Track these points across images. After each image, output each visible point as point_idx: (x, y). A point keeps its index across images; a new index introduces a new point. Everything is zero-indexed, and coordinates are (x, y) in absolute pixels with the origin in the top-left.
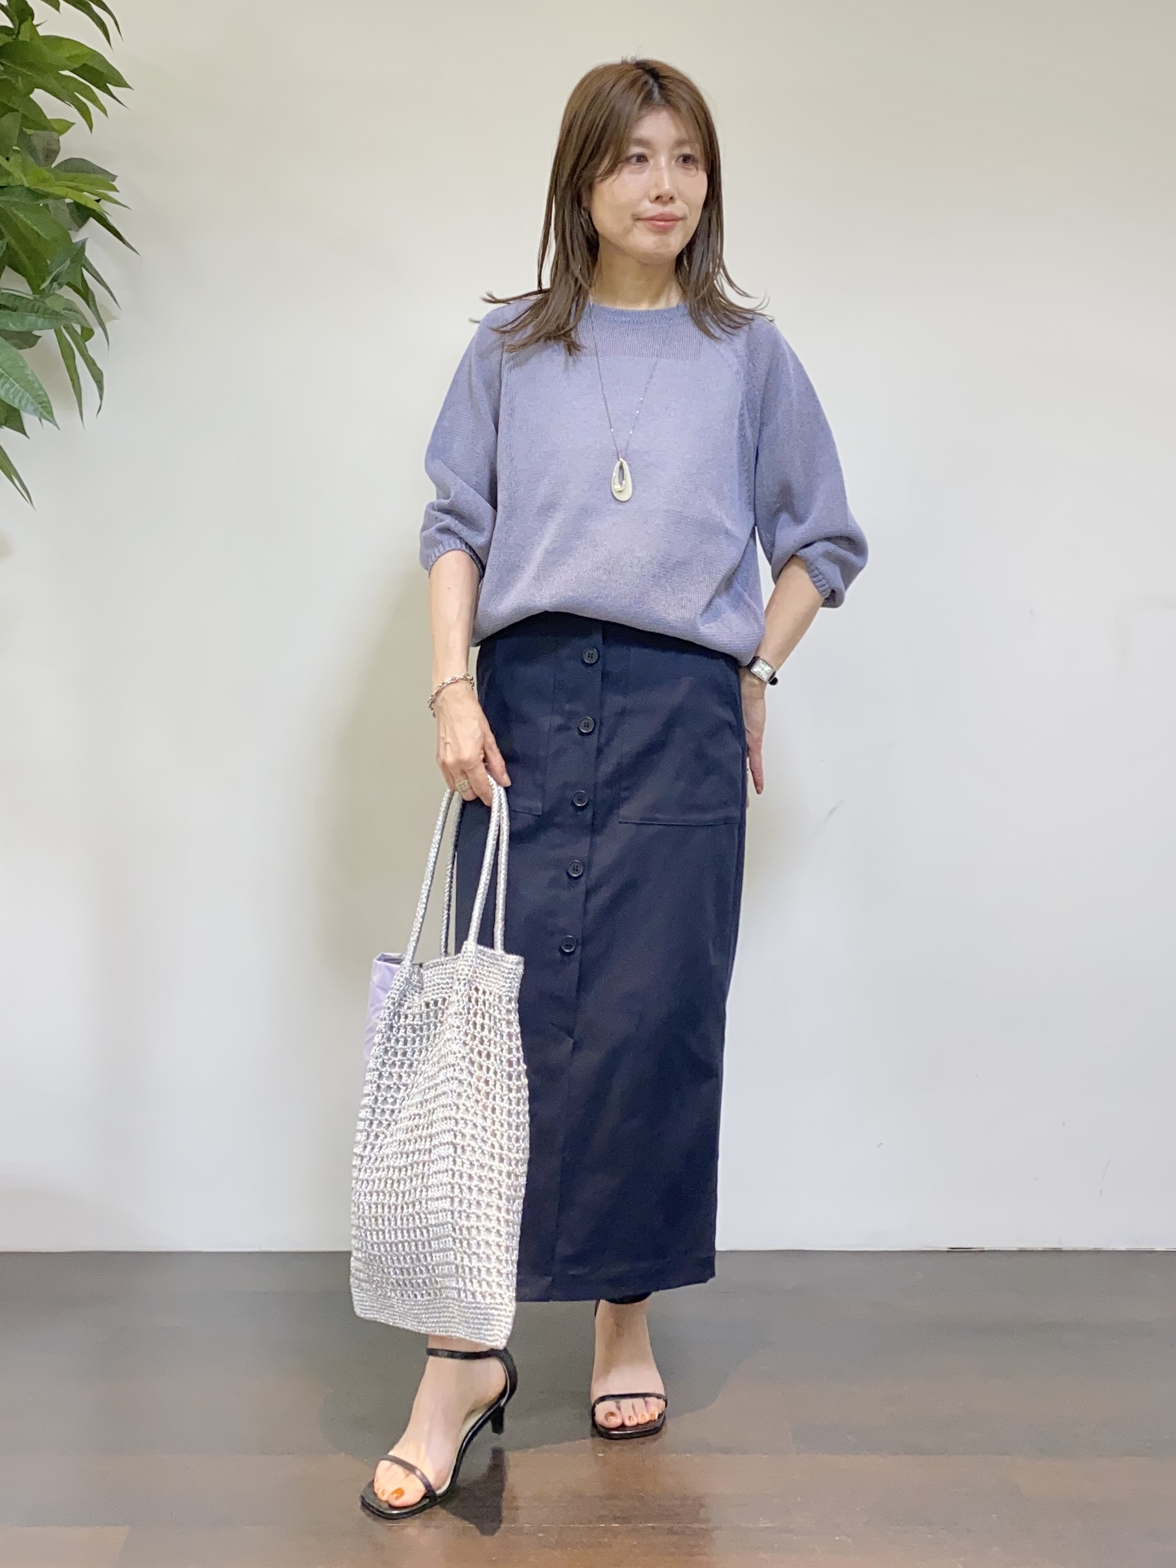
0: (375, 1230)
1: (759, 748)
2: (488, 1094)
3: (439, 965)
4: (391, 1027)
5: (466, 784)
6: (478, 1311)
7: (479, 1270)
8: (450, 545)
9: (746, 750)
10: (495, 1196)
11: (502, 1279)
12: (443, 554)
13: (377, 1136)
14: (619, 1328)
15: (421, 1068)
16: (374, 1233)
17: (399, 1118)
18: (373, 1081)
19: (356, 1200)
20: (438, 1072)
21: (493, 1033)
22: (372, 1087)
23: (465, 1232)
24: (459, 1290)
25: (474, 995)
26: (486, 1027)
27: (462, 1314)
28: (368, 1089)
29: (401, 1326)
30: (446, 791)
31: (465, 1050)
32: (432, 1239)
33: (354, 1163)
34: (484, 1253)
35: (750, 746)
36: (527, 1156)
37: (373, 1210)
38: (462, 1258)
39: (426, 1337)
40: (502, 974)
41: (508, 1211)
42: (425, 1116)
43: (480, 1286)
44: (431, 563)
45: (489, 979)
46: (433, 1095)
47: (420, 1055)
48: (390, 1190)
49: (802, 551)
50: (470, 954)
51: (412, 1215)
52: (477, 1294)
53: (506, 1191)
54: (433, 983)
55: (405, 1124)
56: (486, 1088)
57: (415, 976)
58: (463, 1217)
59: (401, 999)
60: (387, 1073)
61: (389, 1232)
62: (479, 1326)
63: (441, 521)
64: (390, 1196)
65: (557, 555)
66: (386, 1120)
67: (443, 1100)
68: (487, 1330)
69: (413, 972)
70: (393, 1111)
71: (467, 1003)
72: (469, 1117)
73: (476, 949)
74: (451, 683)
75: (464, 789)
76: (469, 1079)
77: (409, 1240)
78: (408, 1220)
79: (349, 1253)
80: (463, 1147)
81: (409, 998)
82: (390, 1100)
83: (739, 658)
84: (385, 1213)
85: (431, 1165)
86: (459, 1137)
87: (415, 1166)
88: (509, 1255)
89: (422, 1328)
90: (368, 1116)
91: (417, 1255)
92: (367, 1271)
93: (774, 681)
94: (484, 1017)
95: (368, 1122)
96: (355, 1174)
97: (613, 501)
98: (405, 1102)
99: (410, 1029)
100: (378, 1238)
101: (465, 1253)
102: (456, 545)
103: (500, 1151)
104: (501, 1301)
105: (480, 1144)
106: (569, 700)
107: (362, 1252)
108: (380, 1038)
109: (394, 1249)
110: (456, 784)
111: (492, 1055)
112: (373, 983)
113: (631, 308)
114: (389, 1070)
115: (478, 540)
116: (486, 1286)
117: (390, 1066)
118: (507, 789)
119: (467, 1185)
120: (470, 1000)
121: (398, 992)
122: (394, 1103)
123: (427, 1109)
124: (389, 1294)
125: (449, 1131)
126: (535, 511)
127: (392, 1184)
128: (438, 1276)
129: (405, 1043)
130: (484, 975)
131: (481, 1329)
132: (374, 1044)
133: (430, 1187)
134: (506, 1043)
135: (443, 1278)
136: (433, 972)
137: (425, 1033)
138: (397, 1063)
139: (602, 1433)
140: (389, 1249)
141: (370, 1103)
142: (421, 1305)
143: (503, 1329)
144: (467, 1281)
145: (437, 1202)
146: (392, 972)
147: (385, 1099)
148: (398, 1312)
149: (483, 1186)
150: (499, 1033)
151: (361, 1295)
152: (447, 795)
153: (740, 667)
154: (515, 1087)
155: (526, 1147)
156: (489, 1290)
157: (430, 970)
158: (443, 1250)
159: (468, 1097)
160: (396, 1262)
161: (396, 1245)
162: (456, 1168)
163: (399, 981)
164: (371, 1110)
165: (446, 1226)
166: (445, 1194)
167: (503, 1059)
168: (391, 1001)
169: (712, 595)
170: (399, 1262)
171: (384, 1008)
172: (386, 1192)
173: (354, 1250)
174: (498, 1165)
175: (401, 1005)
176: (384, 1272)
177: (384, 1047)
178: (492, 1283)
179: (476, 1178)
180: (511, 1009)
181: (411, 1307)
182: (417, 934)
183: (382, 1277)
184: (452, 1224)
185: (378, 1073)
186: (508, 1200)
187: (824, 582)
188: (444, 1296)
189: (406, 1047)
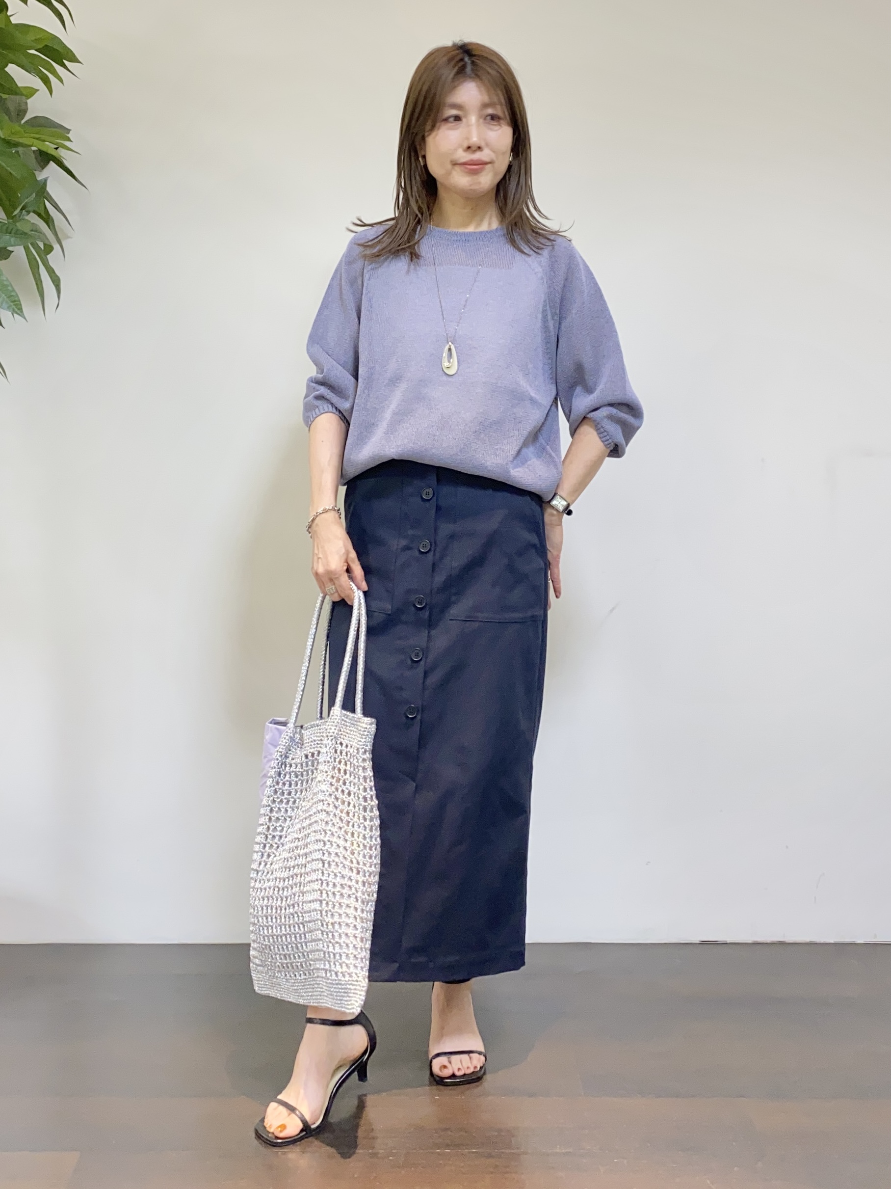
0: (266, 926)
1: (558, 562)
2: (349, 822)
3: (315, 727)
4: (279, 774)
5: (333, 588)
6: (340, 987)
7: (341, 956)
8: (324, 410)
9: (547, 565)
10: (353, 899)
11: (357, 962)
12: (319, 416)
13: (269, 856)
14: (449, 1002)
15: (301, 804)
16: (265, 928)
17: (285, 842)
18: (266, 814)
19: (252, 904)
20: (312, 806)
21: (353, 777)
22: (265, 819)
23: (330, 927)
24: (326, 970)
25: (339, 748)
26: (348, 772)
27: (328, 989)
28: (262, 820)
29: (286, 999)
30: (319, 595)
31: (332, 789)
32: (307, 932)
33: (251, 876)
34: (344, 942)
35: (551, 562)
36: (378, 870)
37: (265, 911)
38: (328, 946)
39: (305, 1008)
40: (359, 732)
41: (363, 911)
42: (302, 840)
43: (342, 967)
44: (310, 423)
45: (350, 736)
46: (308, 823)
47: (301, 794)
48: (277, 895)
49: (591, 415)
50: (336, 717)
51: (292, 914)
52: (339, 974)
53: (362, 895)
54: (311, 740)
55: (288, 846)
56: (347, 818)
57: (298, 735)
58: (329, 915)
59: (287, 753)
60: (277, 809)
61: (276, 927)
62: (341, 998)
63: (318, 391)
64: (277, 900)
65: (401, 415)
66: (276, 844)
67: (315, 827)
68: (346, 1001)
69: (295, 733)
70: (281, 837)
71: (333, 754)
72: (334, 839)
73: (341, 713)
74: (323, 513)
75: (332, 592)
76: (334, 810)
77: (290, 933)
78: (289, 917)
79: (249, 945)
80: (329, 863)
81: (293, 752)
82: (279, 829)
83: (543, 496)
84: (273, 913)
85: (306, 876)
86: (326, 854)
87: (295, 877)
88: (363, 944)
89: (300, 1001)
90: (262, 841)
91: (296, 945)
92: (261, 958)
93: (569, 513)
94: (346, 765)
95: (263, 845)
96: (252, 885)
97: (444, 375)
98: (290, 829)
99: (294, 775)
100: (268, 932)
101: (330, 942)
102: (328, 409)
103: (357, 866)
104: (356, 978)
105: (342, 861)
106: (412, 527)
107: (257, 943)
108: (271, 782)
109: (280, 940)
110: (327, 589)
111: (352, 793)
112: (266, 740)
113: (461, 230)
114: (278, 806)
115: (345, 405)
116: (346, 967)
117: (278, 803)
118: (365, 593)
119: (332, 891)
120: (336, 752)
121: (284, 747)
122: (282, 831)
123: (304, 834)
124: (277, 974)
125: (319, 851)
126: (387, 381)
127: (279, 891)
128: (311, 960)
129: (290, 785)
130: (347, 733)
131: (341, 1000)
132: (267, 786)
133: (305, 892)
134: (362, 784)
135: (314, 961)
136: (311, 732)
137: (305, 777)
138: (284, 800)
139: (438, 1081)
140: (276, 940)
141: (264, 831)
142: (300, 983)
143: (358, 1000)
144: (332, 964)
145: (310, 904)
146: (280, 732)
147: (275, 828)
148: (283, 989)
149: (344, 891)
150: (357, 776)
151: (258, 976)
152: (320, 599)
153: (543, 502)
154: (369, 817)
155: (377, 863)
156: (347, 970)
157: (309, 730)
158: (315, 941)
159: (333, 824)
160: (281, 949)
161: (281, 937)
162: (324, 878)
163: (285, 738)
164: (264, 836)
165: (316, 922)
166: (316, 898)
167: (360, 796)
168: (279, 754)
169: (520, 446)
170: (283, 950)
171: (274, 759)
172: (274, 897)
173: (252, 942)
174: (355, 876)
175: (287, 757)
176: (273, 959)
177: (274, 789)
178: (350, 965)
179: (339, 886)
180: (366, 758)
181: (292, 984)
182: (298, 704)
183: (271, 962)
184: (321, 921)
185: (270, 808)
186: (363, 902)
187: (608, 437)
188: (316, 975)
189: (290, 788)
